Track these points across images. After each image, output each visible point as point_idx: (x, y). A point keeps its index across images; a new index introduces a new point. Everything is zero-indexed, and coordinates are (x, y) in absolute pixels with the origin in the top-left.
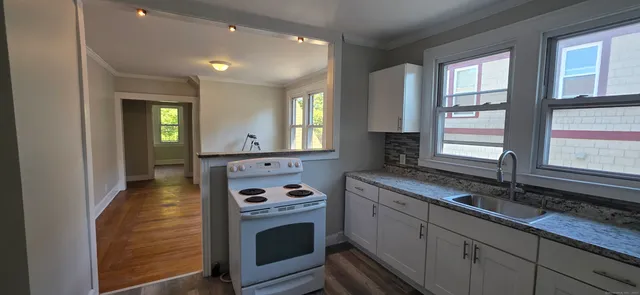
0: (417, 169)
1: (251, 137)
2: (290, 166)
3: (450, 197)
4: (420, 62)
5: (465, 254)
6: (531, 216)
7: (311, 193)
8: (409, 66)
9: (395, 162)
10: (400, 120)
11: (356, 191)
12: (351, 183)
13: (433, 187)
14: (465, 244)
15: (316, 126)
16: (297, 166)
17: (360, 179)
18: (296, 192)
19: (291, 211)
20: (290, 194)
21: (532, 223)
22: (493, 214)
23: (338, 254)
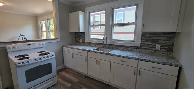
0: (85, 43)
1: (22, 35)
2: (40, 45)
3: (93, 49)
4: (83, 11)
5: (96, 63)
6: (110, 51)
7: (49, 53)
8: (80, 12)
9: (78, 41)
10: (79, 28)
11: (67, 51)
12: (65, 49)
13: (89, 47)
14: (96, 61)
15: (52, 31)
16: (43, 45)
17: (68, 47)
18: (43, 53)
19: (41, 60)
20: (40, 55)
21: (110, 53)
22: (102, 52)
23: (62, 72)
